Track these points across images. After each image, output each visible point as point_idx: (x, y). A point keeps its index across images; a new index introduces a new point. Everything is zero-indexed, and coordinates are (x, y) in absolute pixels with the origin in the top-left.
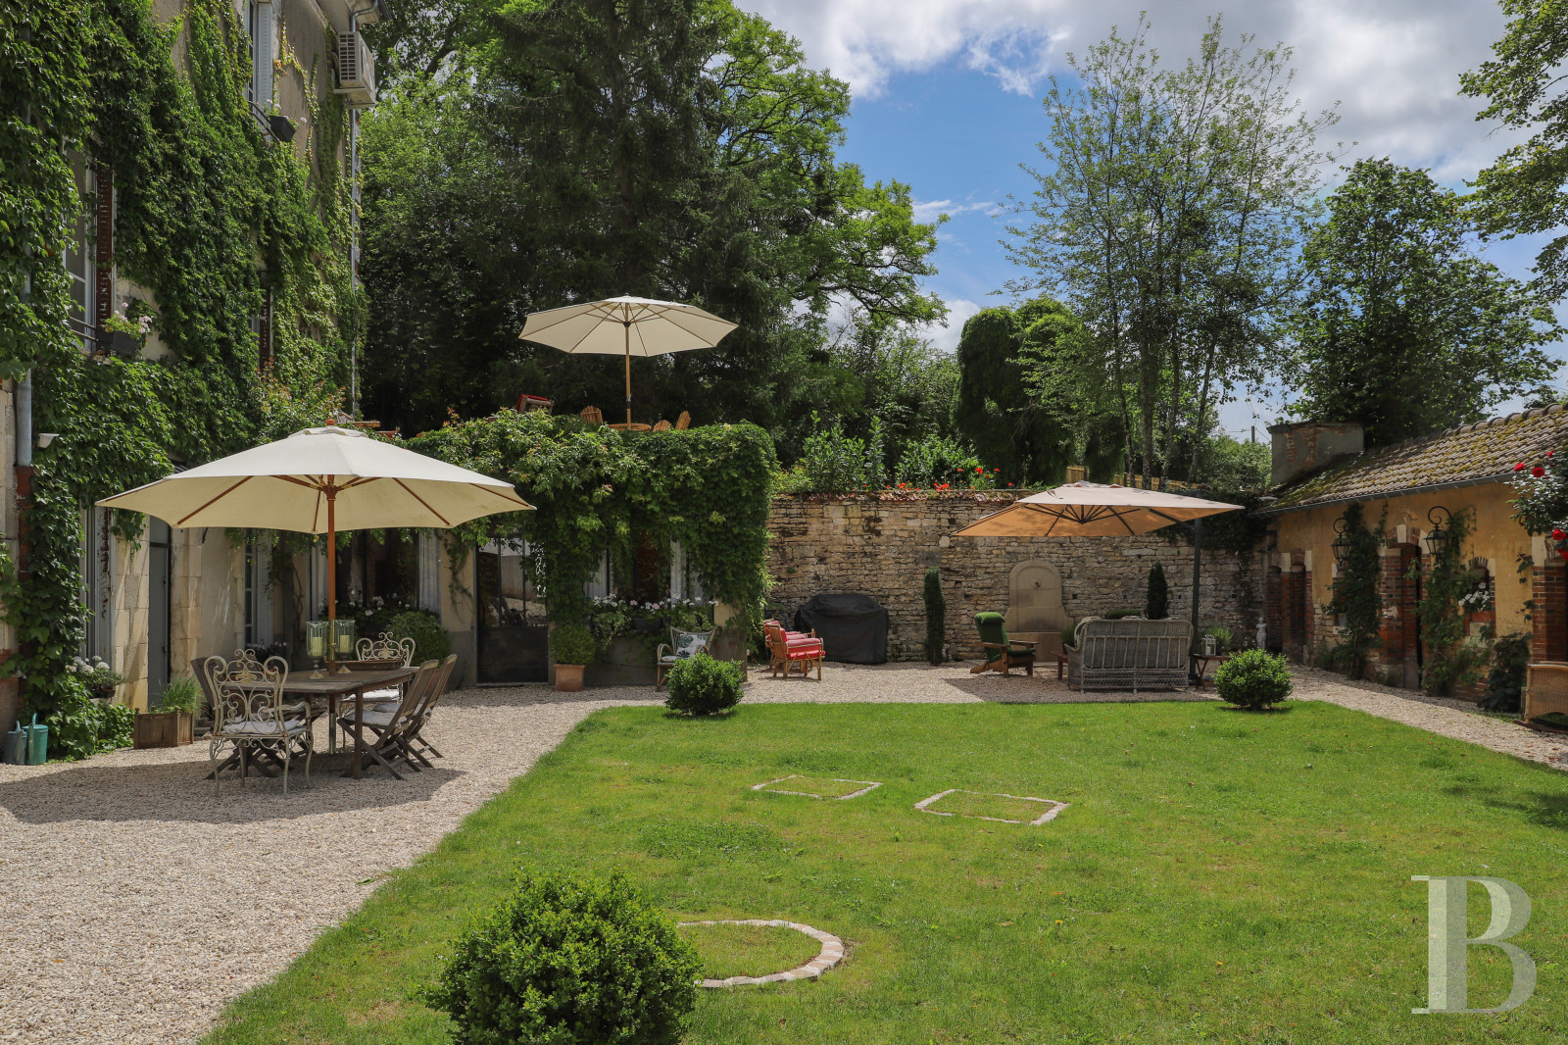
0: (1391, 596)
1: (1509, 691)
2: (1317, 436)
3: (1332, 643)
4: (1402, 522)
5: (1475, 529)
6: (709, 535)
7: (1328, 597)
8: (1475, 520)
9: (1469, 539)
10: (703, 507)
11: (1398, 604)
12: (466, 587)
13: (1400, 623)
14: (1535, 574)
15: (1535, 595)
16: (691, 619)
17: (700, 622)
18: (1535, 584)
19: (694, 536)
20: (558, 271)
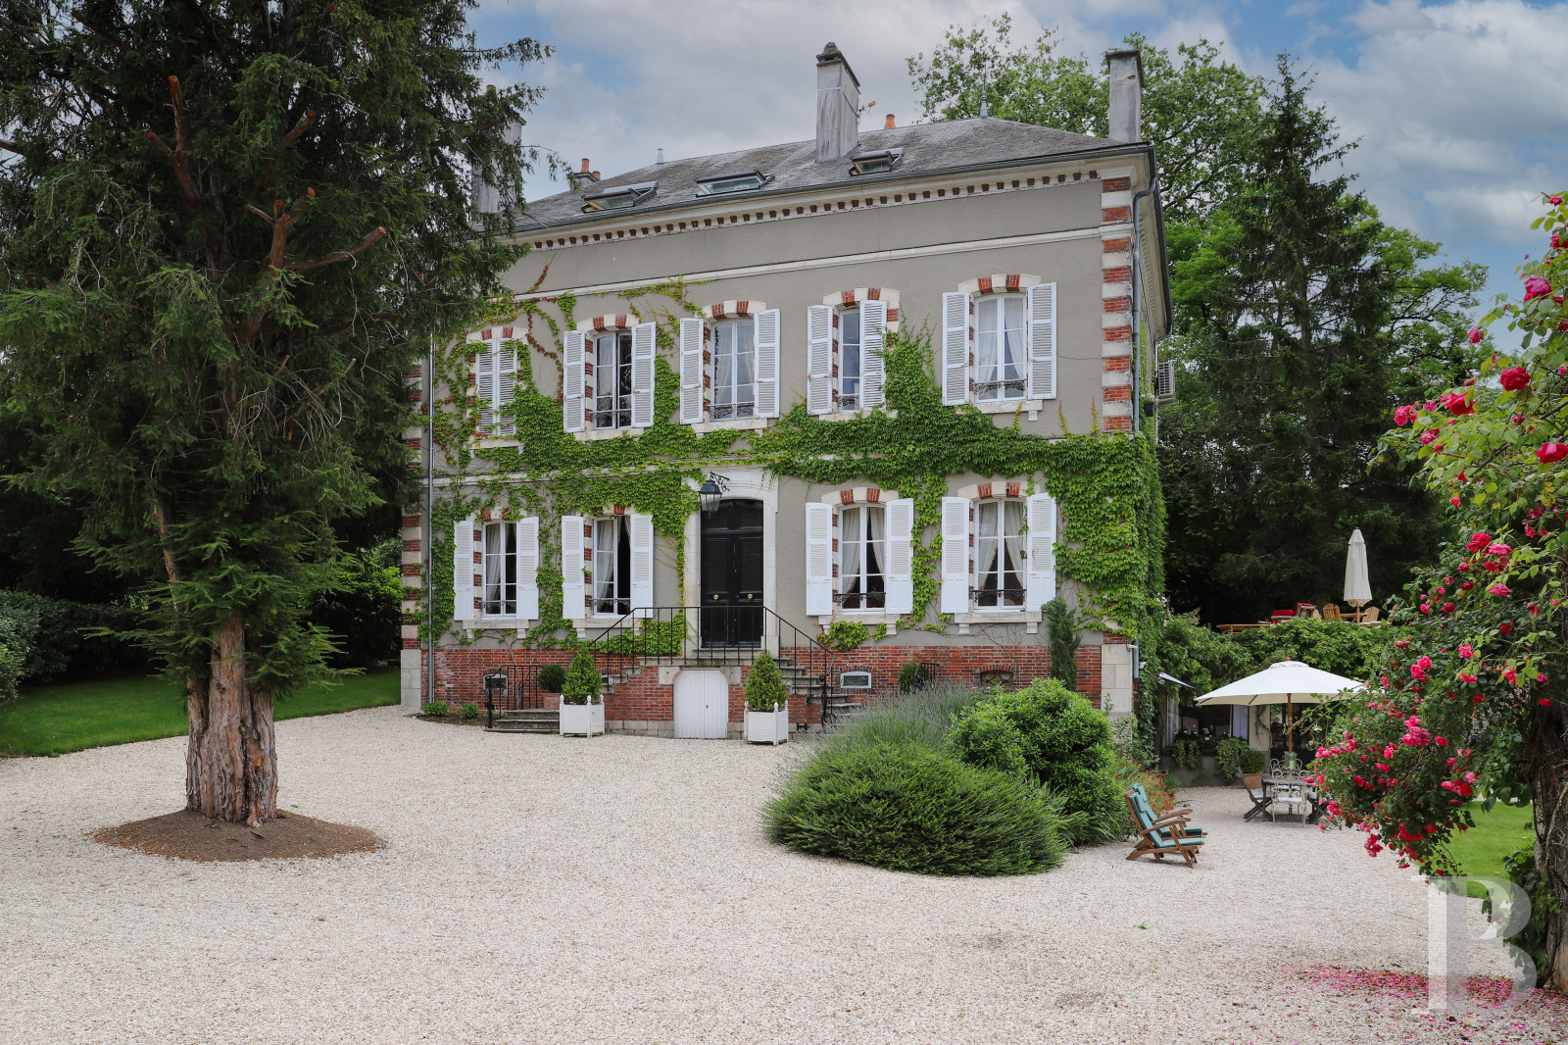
12: (1265, 724)
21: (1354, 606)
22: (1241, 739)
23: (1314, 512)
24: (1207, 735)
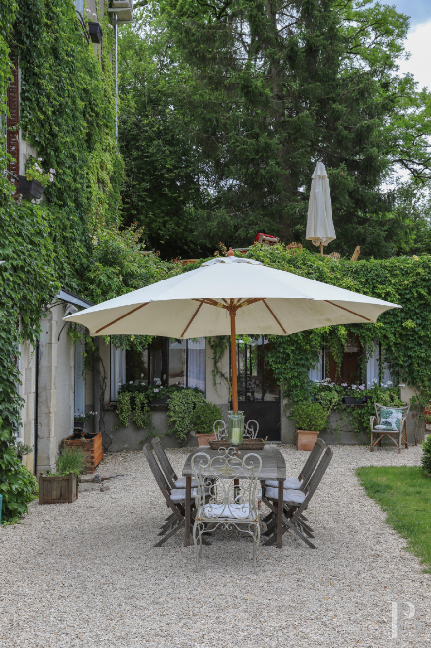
6: (401, 335)
10: (398, 316)
12: (223, 372)
16: (386, 397)
17: (392, 398)
19: (391, 337)
20: (245, 147)
21: (317, 244)
22: (196, 390)
23: (278, 169)
24: (158, 387)
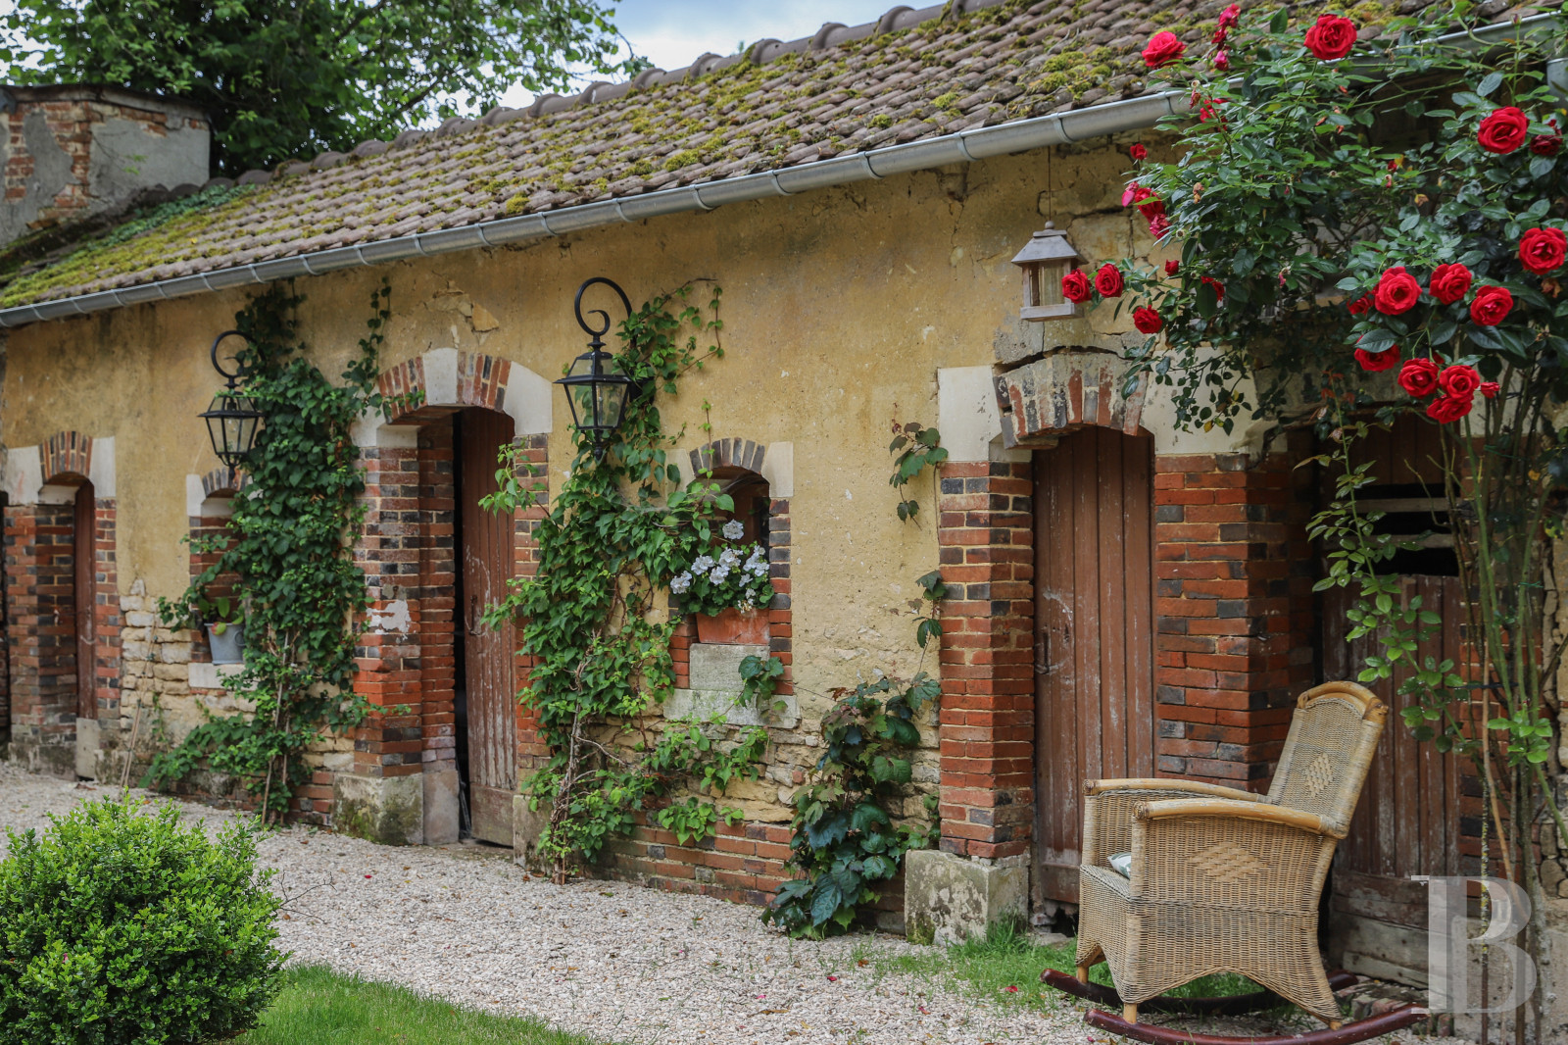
0: (392, 569)
1: (874, 867)
2: (96, 128)
3: (184, 719)
4: (445, 341)
5: (719, 353)
7: (176, 579)
8: (717, 327)
9: (691, 384)
11: (411, 595)
13: (416, 651)
14: (953, 487)
15: (950, 556)
18: (949, 519)
